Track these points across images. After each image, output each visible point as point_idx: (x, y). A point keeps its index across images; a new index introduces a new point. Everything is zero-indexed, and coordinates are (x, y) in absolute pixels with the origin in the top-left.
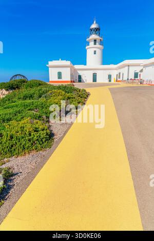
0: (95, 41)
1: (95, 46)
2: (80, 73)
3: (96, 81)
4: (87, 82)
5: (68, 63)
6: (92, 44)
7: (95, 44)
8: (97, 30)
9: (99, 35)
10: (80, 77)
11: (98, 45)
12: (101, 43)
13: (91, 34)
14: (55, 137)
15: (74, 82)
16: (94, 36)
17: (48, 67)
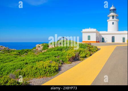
0: (113, 16)
1: (113, 19)
2: (103, 36)
3: (114, 42)
4: (108, 42)
5: (95, 30)
6: (111, 18)
7: (113, 18)
8: (114, 10)
9: (116, 13)
10: (103, 39)
11: (115, 19)
12: (117, 17)
13: (110, 13)
14: (61, 71)
15: (99, 42)
16: (112, 14)
17: (82, 33)
